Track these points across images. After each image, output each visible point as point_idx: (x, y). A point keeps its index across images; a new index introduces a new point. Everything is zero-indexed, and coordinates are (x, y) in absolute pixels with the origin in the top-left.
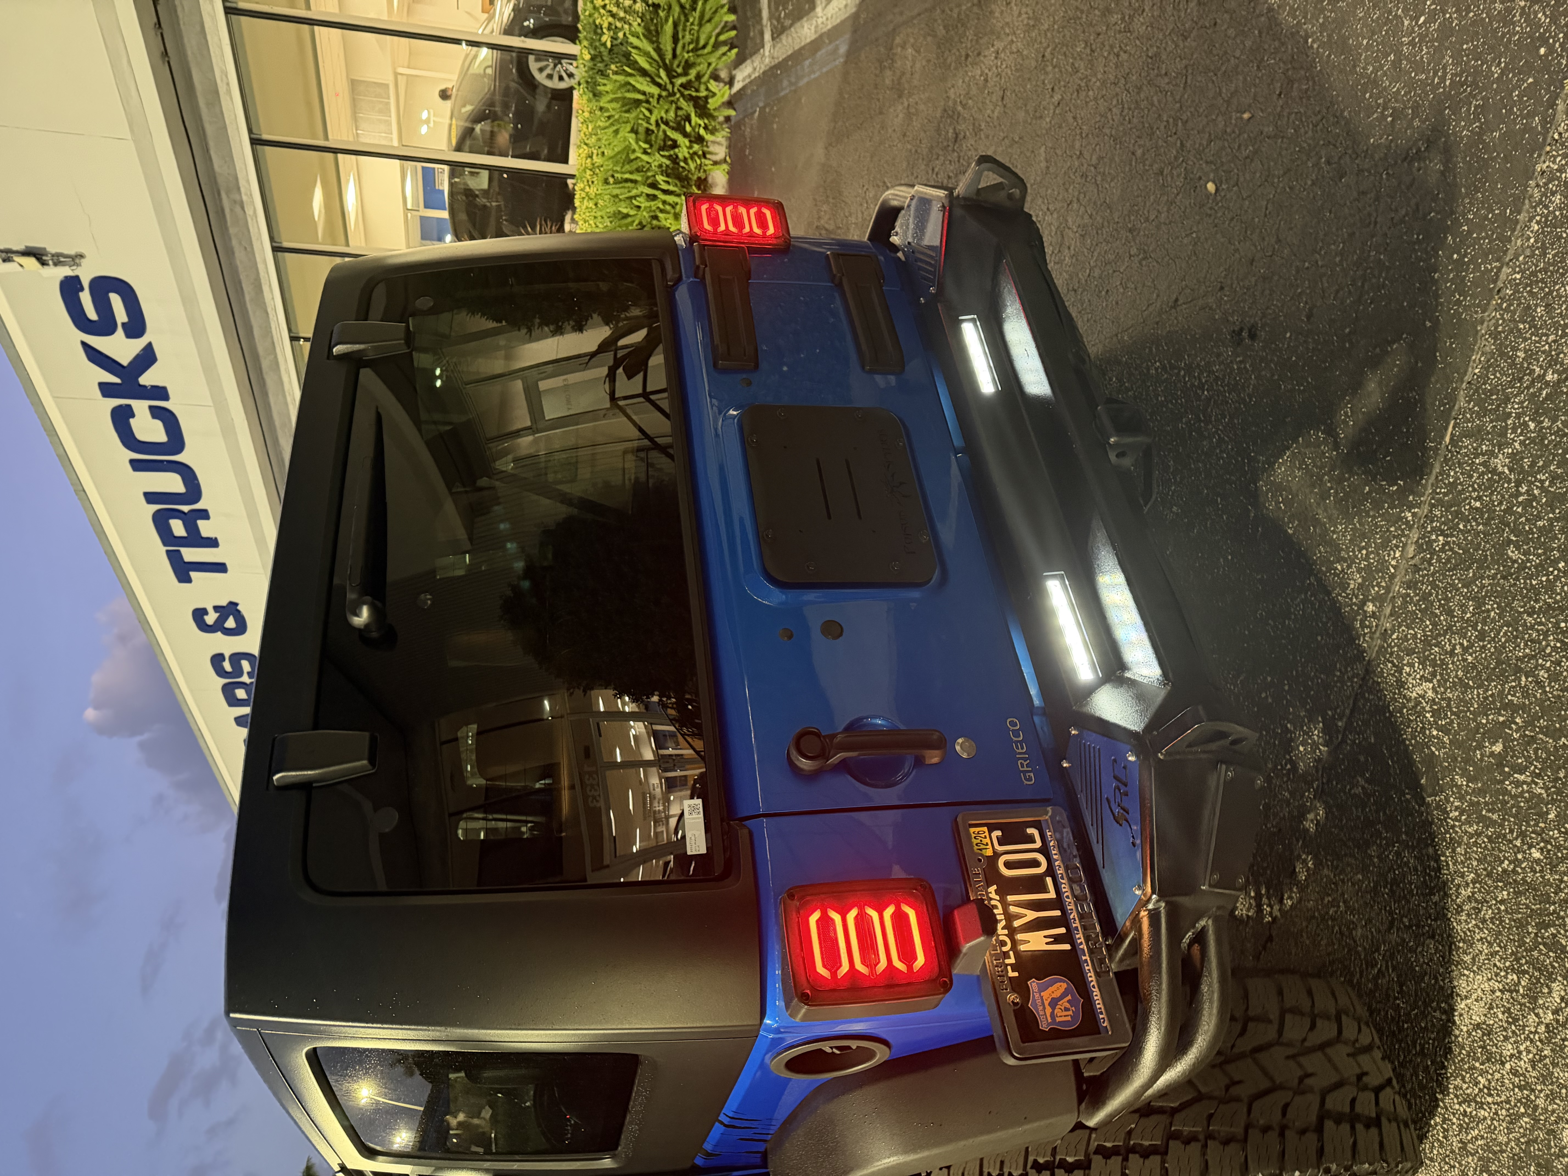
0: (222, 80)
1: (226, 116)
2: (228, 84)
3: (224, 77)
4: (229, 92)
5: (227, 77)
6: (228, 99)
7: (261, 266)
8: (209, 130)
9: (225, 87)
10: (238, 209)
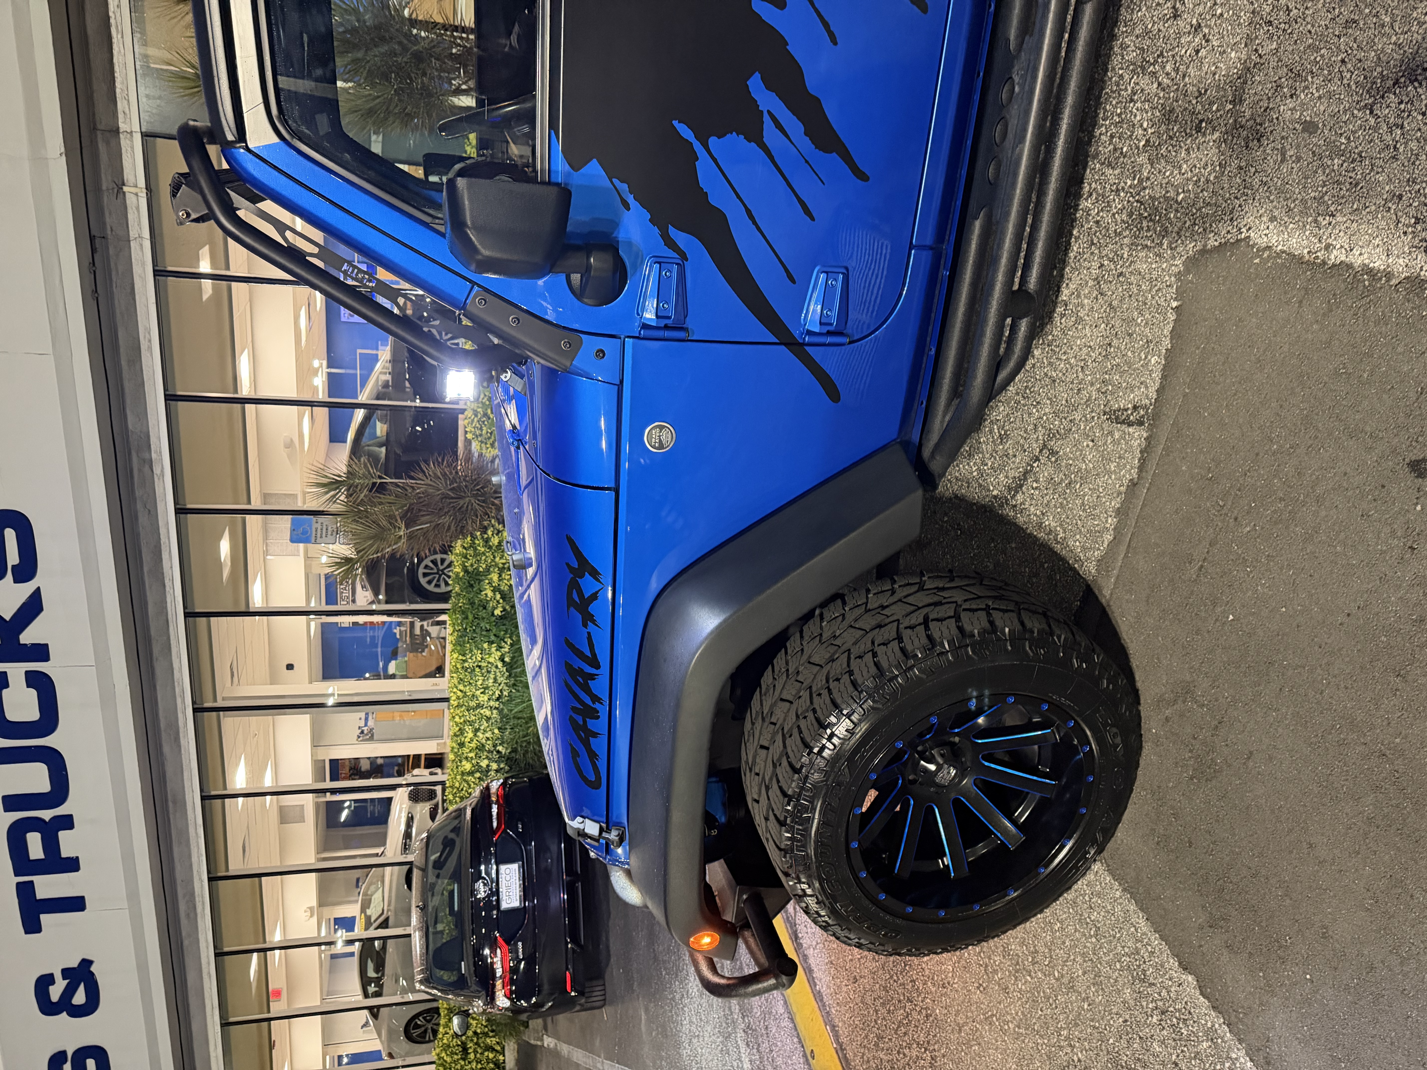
0: (145, 337)
1: (144, 372)
2: (150, 341)
3: (147, 335)
4: (150, 348)
5: (149, 333)
6: (149, 355)
7: (162, 531)
8: (128, 386)
9: (147, 343)
10: (147, 468)
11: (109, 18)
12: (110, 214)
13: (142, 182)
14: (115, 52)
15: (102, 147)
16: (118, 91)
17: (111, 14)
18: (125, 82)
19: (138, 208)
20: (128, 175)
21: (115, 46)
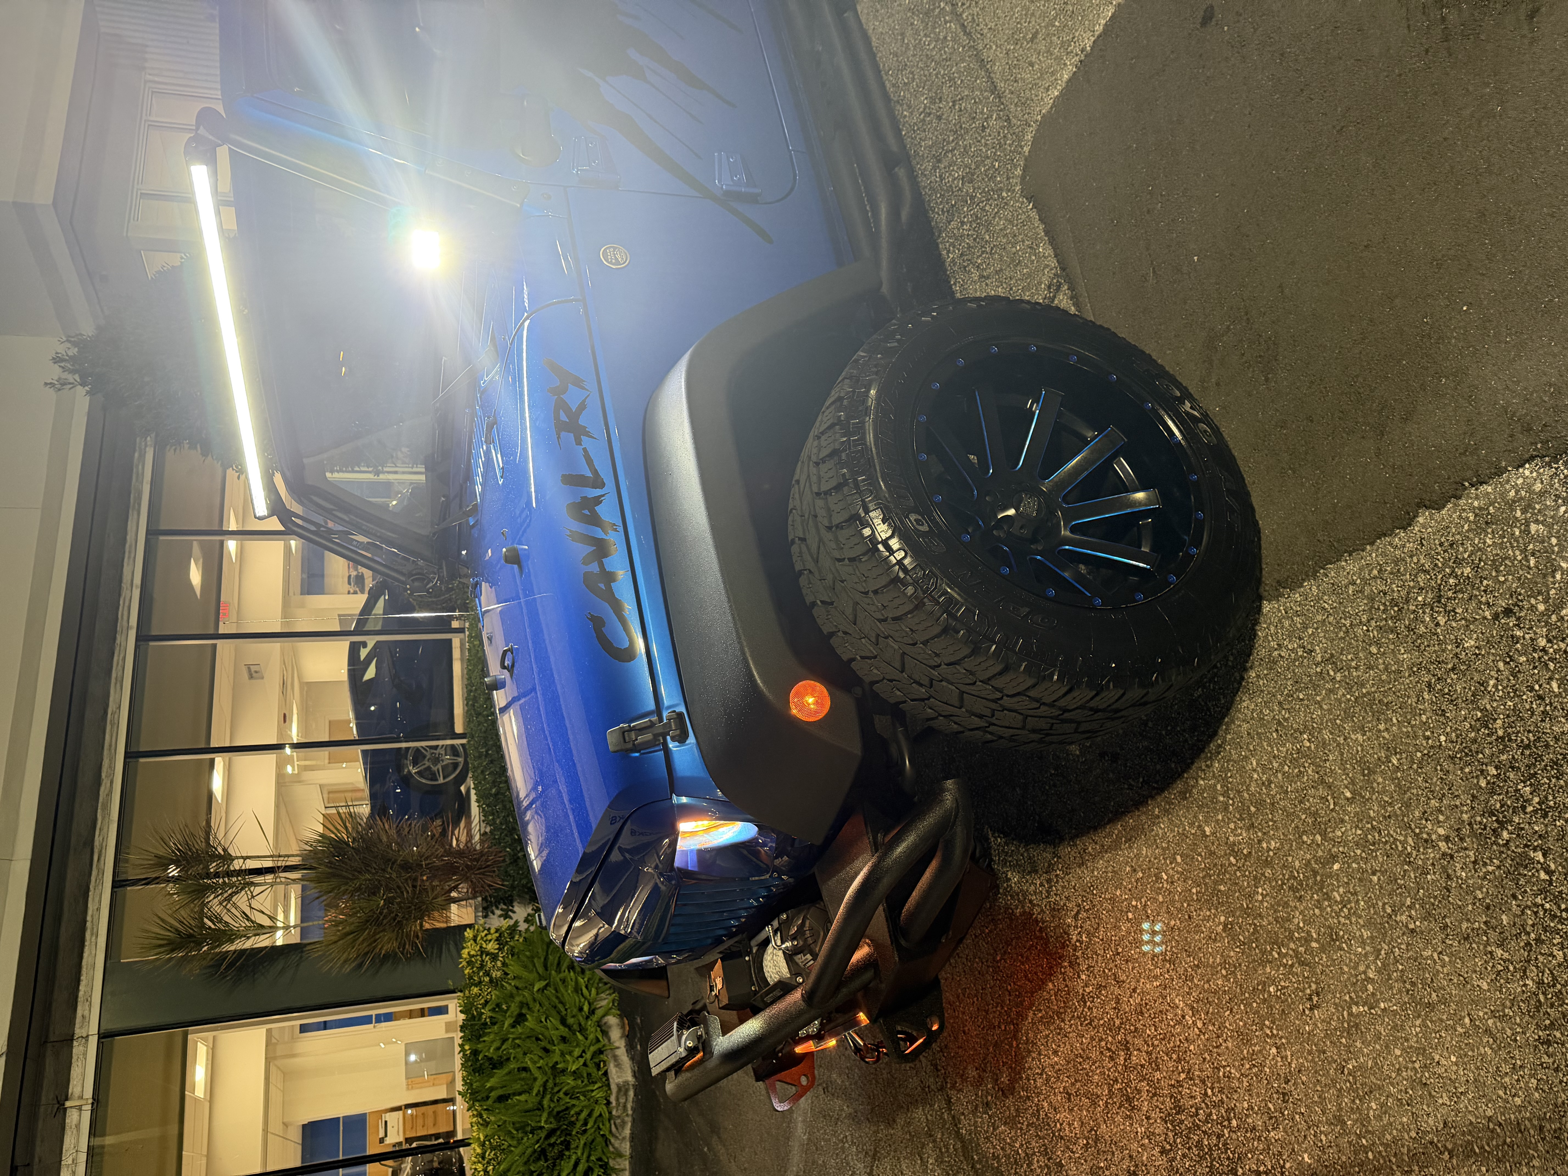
11: (85, 921)
12: (42, 1141)
13: (89, 1093)
14: (85, 955)
15: (49, 1062)
16: (81, 994)
17: (89, 918)
18: (90, 984)
19: (78, 1126)
20: (75, 1088)
21: (86, 949)
